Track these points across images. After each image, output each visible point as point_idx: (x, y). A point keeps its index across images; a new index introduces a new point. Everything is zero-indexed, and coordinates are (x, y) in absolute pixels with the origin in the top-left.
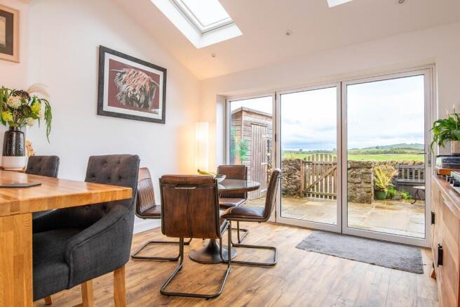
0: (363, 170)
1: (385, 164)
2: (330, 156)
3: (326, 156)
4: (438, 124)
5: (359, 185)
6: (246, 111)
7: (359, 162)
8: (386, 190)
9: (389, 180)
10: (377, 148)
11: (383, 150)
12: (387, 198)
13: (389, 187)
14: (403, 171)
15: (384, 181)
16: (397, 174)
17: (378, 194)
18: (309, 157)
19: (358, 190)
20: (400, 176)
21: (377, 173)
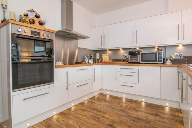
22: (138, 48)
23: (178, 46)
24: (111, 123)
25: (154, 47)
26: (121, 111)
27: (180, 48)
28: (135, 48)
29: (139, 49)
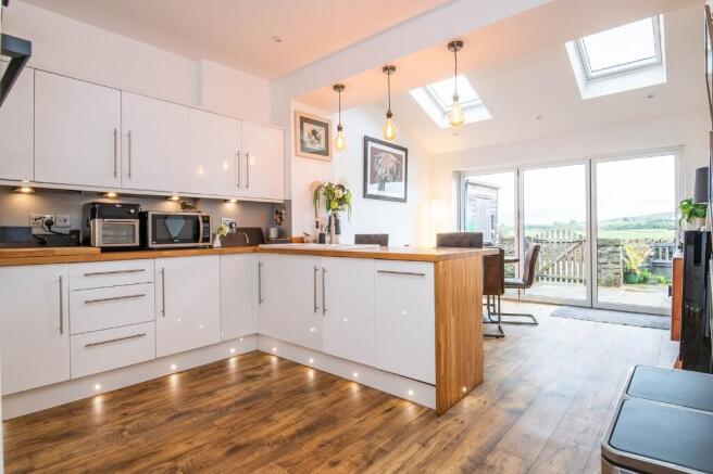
0: (610, 249)
1: (637, 241)
2: (569, 233)
3: (564, 232)
4: (685, 203)
5: (606, 266)
6: (472, 184)
7: (605, 240)
8: (638, 272)
9: (642, 260)
10: (625, 220)
11: (635, 224)
12: (639, 282)
13: (641, 268)
14: (660, 250)
15: (637, 262)
16: (653, 254)
17: (628, 277)
18: (542, 235)
19: (604, 271)
20: (657, 256)
21: (628, 253)
22: (112, 195)
23: (226, 201)
24: (225, 446)
25: (166, 198)
26: (175, 421)
27: (230, 207)
28: (101, 194)
29: (115, 198)
